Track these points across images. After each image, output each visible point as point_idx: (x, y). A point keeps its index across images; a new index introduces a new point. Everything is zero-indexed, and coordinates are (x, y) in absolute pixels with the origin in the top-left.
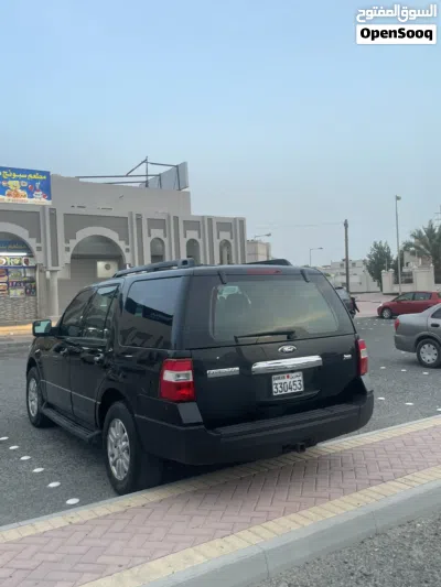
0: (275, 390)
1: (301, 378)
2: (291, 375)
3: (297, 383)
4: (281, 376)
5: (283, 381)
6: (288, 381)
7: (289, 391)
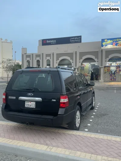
0: (26, 105)
1: (34, 104)
2: (31, 102)
3: (33, 105)
4: (28, 102)
5: (28, 104)
6: (30, 104)
7: (30, 107)
